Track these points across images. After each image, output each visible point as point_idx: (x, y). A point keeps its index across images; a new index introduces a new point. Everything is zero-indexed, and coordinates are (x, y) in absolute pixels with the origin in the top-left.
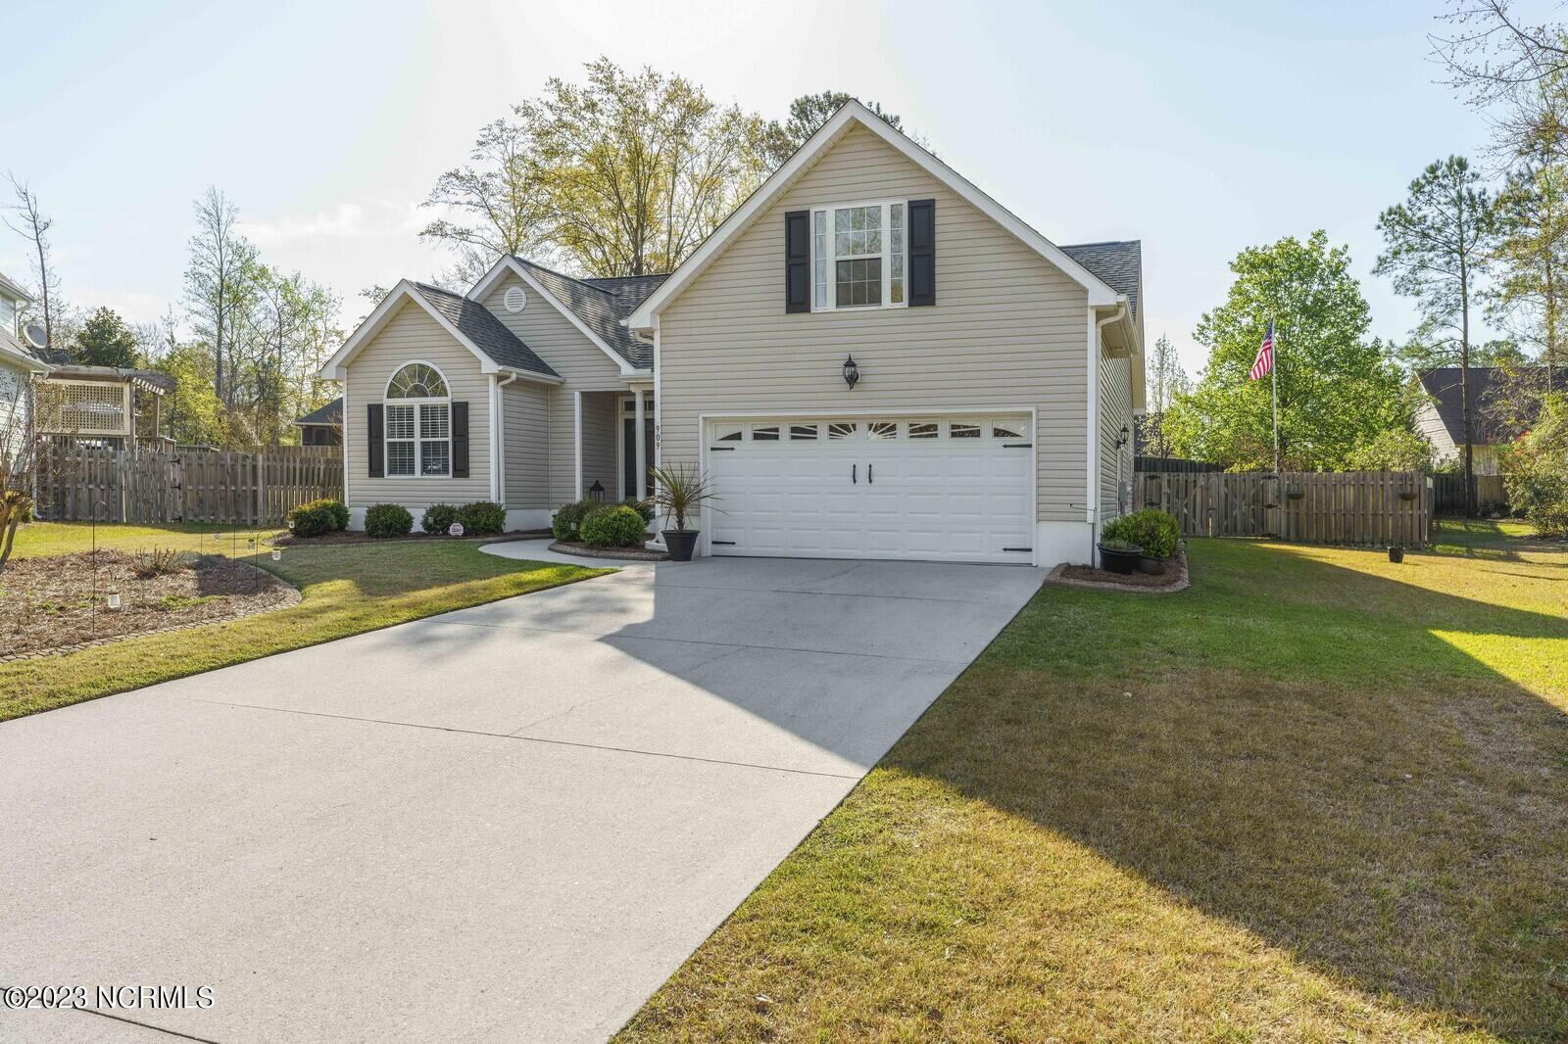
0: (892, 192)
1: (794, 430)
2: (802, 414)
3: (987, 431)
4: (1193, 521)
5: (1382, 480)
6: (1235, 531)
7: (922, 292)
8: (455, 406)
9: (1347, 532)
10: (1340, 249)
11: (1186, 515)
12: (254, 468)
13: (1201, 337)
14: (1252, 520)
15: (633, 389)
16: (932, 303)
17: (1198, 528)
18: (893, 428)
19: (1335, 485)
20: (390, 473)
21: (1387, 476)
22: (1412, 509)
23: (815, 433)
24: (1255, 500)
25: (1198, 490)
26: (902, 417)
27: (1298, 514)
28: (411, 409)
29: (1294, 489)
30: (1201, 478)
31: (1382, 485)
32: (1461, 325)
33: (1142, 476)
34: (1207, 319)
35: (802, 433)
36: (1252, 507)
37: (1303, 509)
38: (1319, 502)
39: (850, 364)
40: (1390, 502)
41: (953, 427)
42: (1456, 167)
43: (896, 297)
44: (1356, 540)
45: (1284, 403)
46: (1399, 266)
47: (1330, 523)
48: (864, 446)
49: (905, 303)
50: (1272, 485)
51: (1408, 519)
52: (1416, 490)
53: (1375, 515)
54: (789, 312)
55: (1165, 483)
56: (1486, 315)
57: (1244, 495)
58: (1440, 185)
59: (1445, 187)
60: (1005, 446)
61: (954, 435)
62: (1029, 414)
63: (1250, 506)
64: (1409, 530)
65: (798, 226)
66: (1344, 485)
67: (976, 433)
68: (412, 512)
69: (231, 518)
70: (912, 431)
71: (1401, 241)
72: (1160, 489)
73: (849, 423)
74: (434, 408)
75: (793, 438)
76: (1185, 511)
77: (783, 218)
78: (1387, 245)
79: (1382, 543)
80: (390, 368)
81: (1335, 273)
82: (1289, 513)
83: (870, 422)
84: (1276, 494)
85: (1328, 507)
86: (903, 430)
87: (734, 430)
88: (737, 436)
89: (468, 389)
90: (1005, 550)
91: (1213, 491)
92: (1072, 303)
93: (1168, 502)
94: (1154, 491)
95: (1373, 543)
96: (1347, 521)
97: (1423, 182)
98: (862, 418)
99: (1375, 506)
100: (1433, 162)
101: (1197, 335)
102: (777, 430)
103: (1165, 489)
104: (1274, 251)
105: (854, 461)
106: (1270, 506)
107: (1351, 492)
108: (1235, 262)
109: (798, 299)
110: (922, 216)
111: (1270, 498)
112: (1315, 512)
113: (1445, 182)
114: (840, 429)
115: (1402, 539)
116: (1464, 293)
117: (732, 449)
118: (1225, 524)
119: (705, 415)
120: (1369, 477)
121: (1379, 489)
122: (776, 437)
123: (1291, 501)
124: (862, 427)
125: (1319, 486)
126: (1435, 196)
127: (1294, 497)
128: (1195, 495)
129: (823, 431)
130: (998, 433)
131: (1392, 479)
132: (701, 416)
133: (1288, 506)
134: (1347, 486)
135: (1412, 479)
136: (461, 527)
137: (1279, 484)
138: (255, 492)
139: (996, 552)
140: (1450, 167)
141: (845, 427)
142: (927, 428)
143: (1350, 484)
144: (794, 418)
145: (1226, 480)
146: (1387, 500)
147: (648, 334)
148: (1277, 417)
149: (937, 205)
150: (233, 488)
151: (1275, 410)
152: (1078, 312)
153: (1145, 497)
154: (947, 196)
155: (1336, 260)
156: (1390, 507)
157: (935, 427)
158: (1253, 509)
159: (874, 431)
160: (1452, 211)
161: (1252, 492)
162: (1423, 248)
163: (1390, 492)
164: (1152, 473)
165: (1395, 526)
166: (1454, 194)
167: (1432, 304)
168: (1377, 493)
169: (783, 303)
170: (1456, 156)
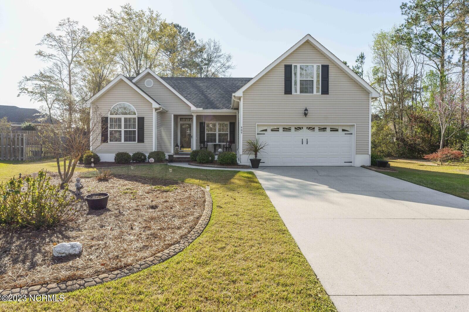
0: (317, 62)
1: (283, 128)
2: (286, 124)
3: (340, 130)
7: (325, 90)
8: (139, 119)
12: (22, 139)
15: (193, 114)
16: (328, 94)
18: (314, 128)
20: (110, 141)
23: (290, 129)
26: (317, 126)
28: (120, 120)
35: (287, 129)
39: (306, 110)
41: (331, 128)
43: (318, 92)
48: (305, 134)
49: (320, 93)
54: (285, 94)
60: (345, 134)
61: (331, 131)
62: (354, 125)
65: (288, 69)
67: (337, 130)
68: (146, 154)
69: (12, 158)
70: (319, 129)
73: (301, 127)
74: (130, 119)
75: (283, 131)
77: (284, 66)
80: (111, 104)
83: (307, 126)
86: (317, 129)
87: (265, 128)
88: (266, 130)
89: (142, 113)
90: (345, 162)
92: (365, 96)
98: (305, 125)
102: (278, 128)
105: (302, 138)
109: (288, 90)
110: (325, 69)
114: (298, 128)
117: (264, 134)
119: (258, 124)
122: (278, 131)
124: (305, 128)
129: (293, 129)
130: (343, 130)
132: (256, 124)
136: (153, 160)
138: (22, 148)
139: (342, 163)
141: (300, 128)
142: (323, 129)
144: (284, 125)
147: (239, 98)
149: (330, 67)
150: (13, 147)
152: (367, 98)
154: (332, 64)
157: (326, 128)
159: (308, 129)
169: (284, 91)
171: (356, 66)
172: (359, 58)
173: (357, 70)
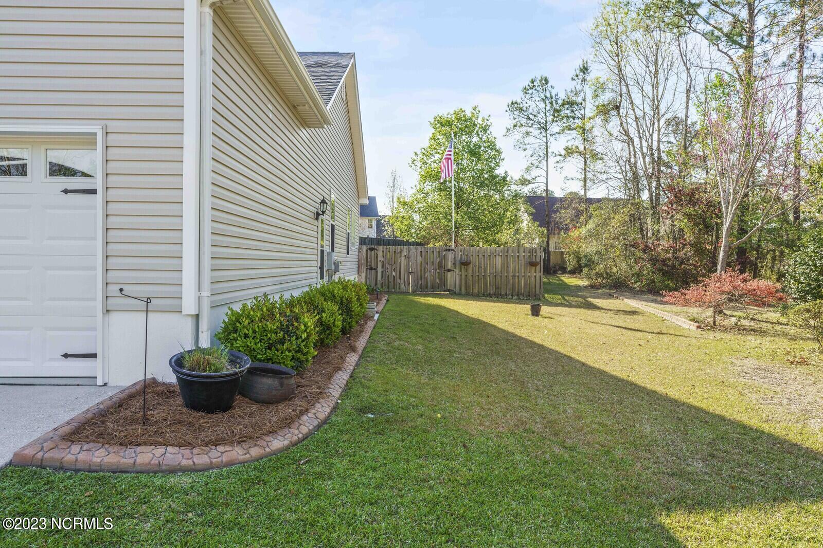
3: (37, 167)
4: (399, 281)
5: (518, 252)
6: (427, 288)
9: (497, 288)
10: (486, 117)
11: (394, 277)
13: (413, 165)
14: (438, 281)
17: (402, 286)
19: (490, 256)
21: (521, 250)
22: (536, 272)
24: (440, 266)
25: (403, 258)
27: (466, 275)
29: (464, 258)
30: (405, 250)
31: (518, 256)
32: (545, 168)
33: (364, 248)
34: (416, 154)
36: (438, 271)
37: (470, 273)
38: (480, 267)
40: (523, 267)
42: (543, 82)
44: (502, 293)
45: (458, 206)
46: (516, 133)
47: (487, 281)
50: (450, 256)
51: (533, 279)
52: (538, 260)
53: (514, 276)
55: (380, 254)
56: (555, 165)
57: (433, 262)
58: (536, 90)
59: (538, 91)
60: (66, 191)
62: (94, 138)
63: (436, 270)
64: (534, 286)
66: (495, 256)
67: (22, 170)
71: (517, 120)
72: (377, 257)
76: (394, 274)
78: (510, 122)
79: (518, 295)
81: (485, 130)
82: (461, 275)
84: (453, 262)
85: (485, 271)
90: (66, 356)
91: (412, 259)
93: (383, 267)
94: (373, 258)
95: (512, 296)
96: (497, 281)
97: (529, 88)
99: (514, 271)
100: (533, 77)
101: (410, 164)
103: (380, 258)
104: (453, 116)
106: (449, 270)
107: (499, 260)
108: (432, 122)
111: (449, 265)
112: (477, 274)
113: (538, 89)
115: (529, 292)
116: (547, 151)
118: (420, 283)
120: (510, 251)
121: (517, 258)
123: (463, 267)
125: (481, 256)
126: (533, 96)
127: (465, 264)
128: (400, 263)
130: (58, 170)
131: (524, 252)
133: (461, 271)
134: (497, 257)
135: (536, 252)
137: (455, 255)
139: (51, 360)
140: (541, 81)
143: (499, 255)
145: (421, 252)
146: (521, 266)
148: (454, 215)
151: (453, 211)
153: (367, 263)
155: (484, 124)
156: (523, 271)
158: (439, 272)
160: (542, 105)
161: (438, 260)
162: (527, 125)
163: (523, 261)
164: (373, 246)
165: (526, 284)
166: (543, 96)
167: (532, 156)
168: (515, 261)
170: (544, 76)
171: (574, 90)
172: (578, 72)
173: (574, 98)
